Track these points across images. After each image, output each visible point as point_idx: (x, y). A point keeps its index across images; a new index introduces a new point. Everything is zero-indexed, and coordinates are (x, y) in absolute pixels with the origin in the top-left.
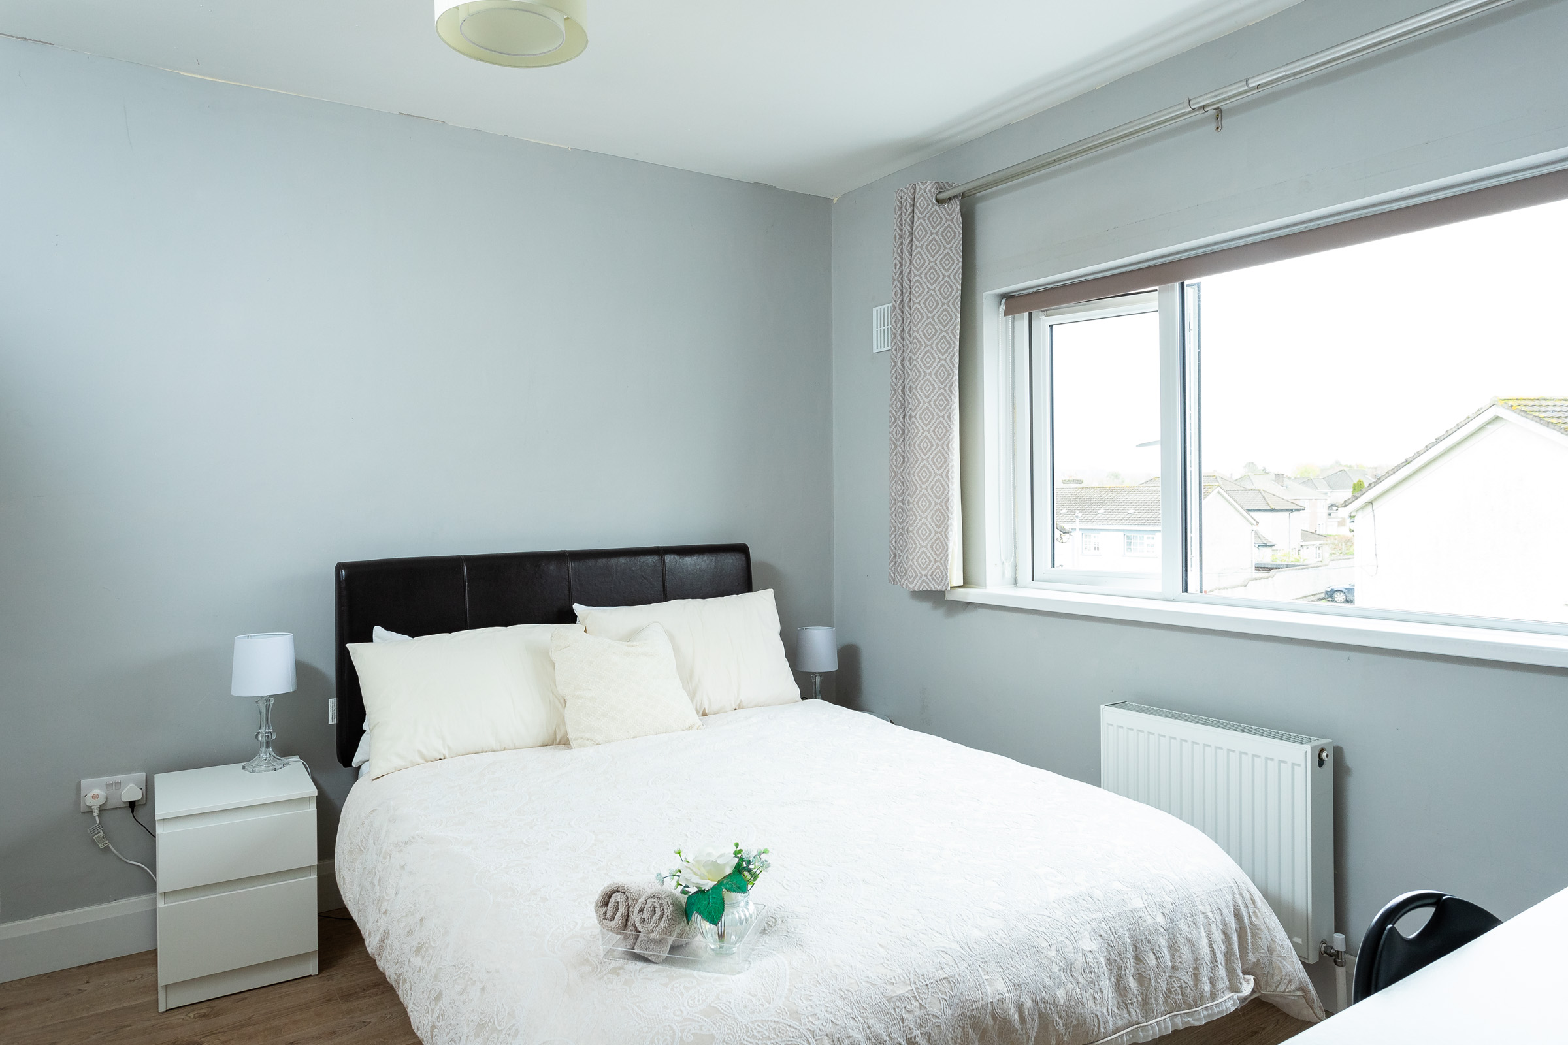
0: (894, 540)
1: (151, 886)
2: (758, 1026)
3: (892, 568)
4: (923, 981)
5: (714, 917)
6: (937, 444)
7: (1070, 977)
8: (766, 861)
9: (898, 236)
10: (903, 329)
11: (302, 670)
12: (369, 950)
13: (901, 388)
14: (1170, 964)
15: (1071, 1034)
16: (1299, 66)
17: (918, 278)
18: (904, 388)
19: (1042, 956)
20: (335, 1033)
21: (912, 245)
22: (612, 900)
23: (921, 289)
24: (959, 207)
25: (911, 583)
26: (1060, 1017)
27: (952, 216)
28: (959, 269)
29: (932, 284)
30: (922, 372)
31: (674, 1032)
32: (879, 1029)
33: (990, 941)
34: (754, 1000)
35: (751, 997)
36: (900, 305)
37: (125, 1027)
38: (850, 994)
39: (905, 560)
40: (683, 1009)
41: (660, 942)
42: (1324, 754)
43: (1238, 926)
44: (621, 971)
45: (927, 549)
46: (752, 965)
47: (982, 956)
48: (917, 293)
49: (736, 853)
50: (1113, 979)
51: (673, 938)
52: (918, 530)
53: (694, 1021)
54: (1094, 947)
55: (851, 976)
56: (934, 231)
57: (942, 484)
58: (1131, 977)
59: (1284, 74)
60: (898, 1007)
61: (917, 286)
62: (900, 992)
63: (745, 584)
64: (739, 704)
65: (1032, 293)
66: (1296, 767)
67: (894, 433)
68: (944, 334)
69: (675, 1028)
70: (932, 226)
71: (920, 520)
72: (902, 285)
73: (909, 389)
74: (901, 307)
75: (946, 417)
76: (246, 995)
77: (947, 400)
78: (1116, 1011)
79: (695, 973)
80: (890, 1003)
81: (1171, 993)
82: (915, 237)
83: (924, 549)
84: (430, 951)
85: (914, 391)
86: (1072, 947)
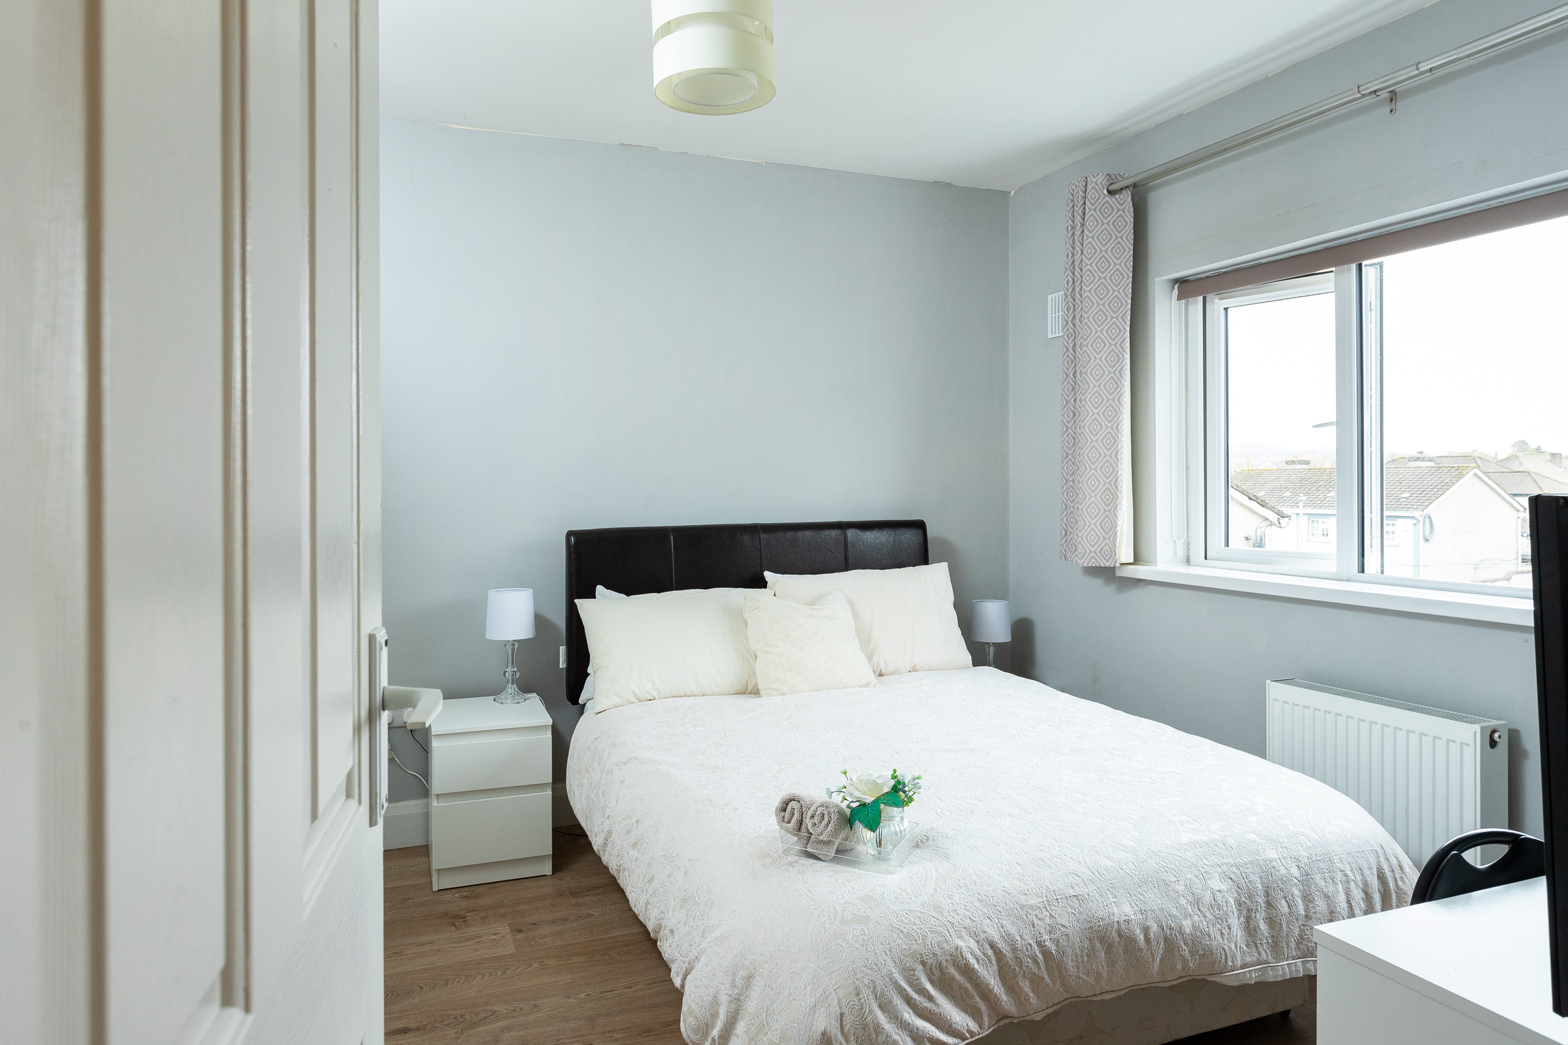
0: (1065, 519)
1: (425, 793)
2: (906, 913)
3: (1063, 544)
4: (1054, 896)
5: (873, 825)
6: (1106, 426)
7: (1198, 910)
8: (918, 784)
9: (1070, 228)
10: (1074, 316)
11: (540, 621)
12: (595, 848)
13: (1072, 373)
14: (1303, 913)
15: (1197, 961)
16: (1472, 48)
17: (1089, 267)
18: (1075, 372)
19: (1170, 888)
20: (566, 920)
21: (1083, 236)
22: (789, 807)
23: (1092, 278)
24: (1130, 198)
25: (1081, 559)
26: (1186, 944)
27: (1124, 206)
28: (1130, 257)
29: (1102, 273)
30: (1092, 357)
31: (836, 911)
32: (1012, 930)
33: (1120, 871)
34: (904, 894)
35: (902, 892)
36: (1071, 293)
37: (408, 899)
38: (987, 898)
39: (1075, 537)
40: (845, 895)
41: (828, 843)
42: (1496, 735)
43: (1381, 889)
44: (796, 864)
45: (1096, 526)
46: (904, 869)
47: (1111, 882)
48: (1087, 281)
49: (894, 777)
50: (1242, 919)
51: (838, 841)
52: (1087, 508)
53: (853, 904)
54: (1224, 887)
55: (989, 884)
56: (1105, 221)
57: (1111, 464)
58: (1262, 920)
59: (1456, 57)
60: (1030, 914)
61: (1088, 275)
62: (1032, 902)
63: (923, 558)
64: (914, 667)
65: (1207, 277)
66: (1465, 747)
67: (1066, 415)
68: (1115, 320)
69: (837, 908)
70: (1103, 216)
71: (1090, 498)
72: (1074, 274)
73: (1080, 374)
74: (1073, 295)
75: (1116, 400)
76: (497, 885)
77: (1117, 383)
78: (1245, 948)
79: (856, 870)
80: (1023, 910)
81: (1304, 940)
82: (1087, 228)
83: (1093, 526)
84: (645, 845)
85: (1084, 375)
86: (1201, 885)
